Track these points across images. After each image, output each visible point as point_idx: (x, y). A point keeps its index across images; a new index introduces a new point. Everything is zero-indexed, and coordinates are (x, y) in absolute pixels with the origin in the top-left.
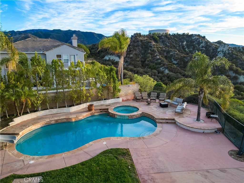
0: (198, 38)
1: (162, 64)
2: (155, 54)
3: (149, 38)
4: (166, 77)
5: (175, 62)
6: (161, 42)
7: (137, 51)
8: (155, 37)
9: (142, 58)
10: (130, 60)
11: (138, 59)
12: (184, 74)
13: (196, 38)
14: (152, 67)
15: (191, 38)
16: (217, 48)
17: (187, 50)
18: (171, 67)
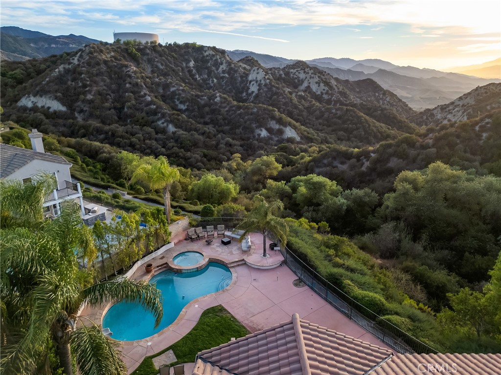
0: (214, 53)
1: (159, 113)
2: (140, 92)
3: (118, 52)
4: (172, 140)
5: (182, 107)
6: (145, 61)
7: (101, 86)
8: (132, 51)
9: (115, 101)
10: (89, 107)
11: (107, 105)
12: (203, 131)
13: (209, 54)
14: (141, 121)
15: (202, 54)
17: (198, 79)
18: (178, 120)
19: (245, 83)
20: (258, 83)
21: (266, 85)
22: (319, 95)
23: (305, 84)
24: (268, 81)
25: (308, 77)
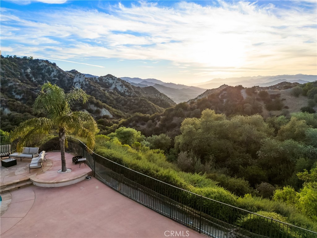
0: (47, 64)
13: (43, 65)
15: (38, 64)
16: (73, 79)
17: (34, 81)
19: (71, 84)
20: (81, 84)
21: (86, 85)
22: (122, 93)
23: (113, 86)
24: (87, 82)
25: (115, 83)
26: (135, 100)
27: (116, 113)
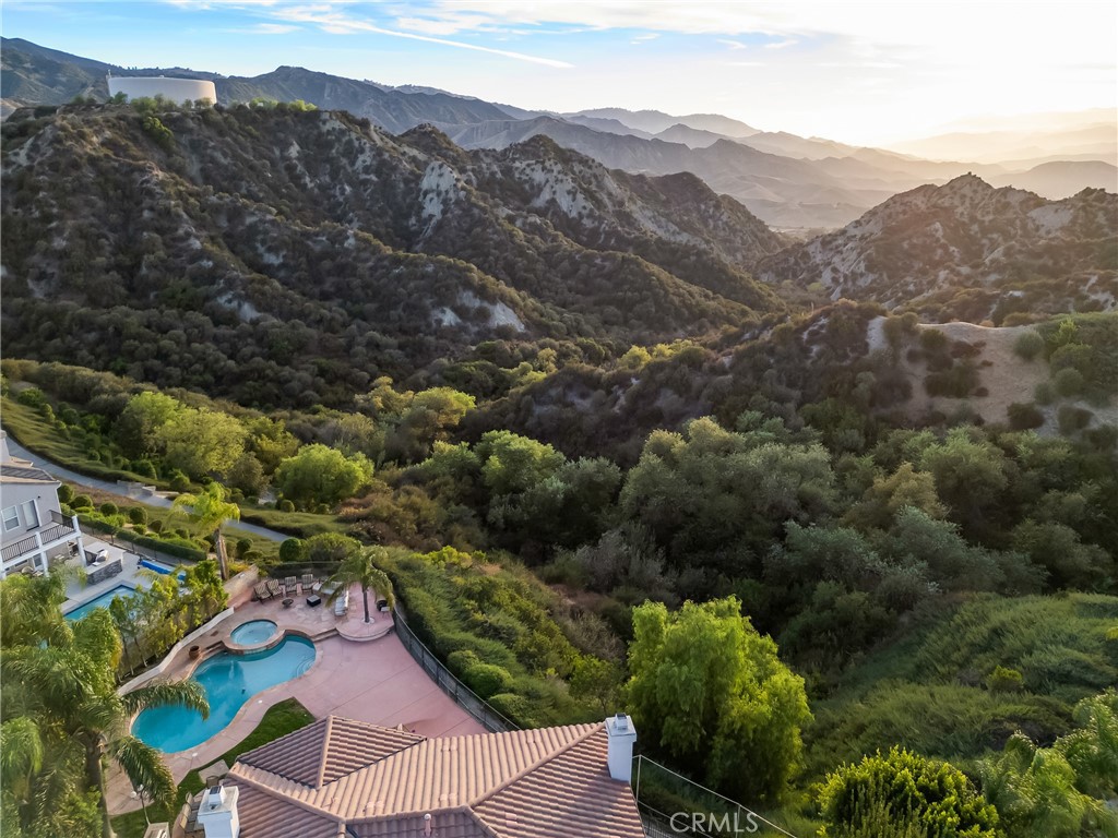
0: (344, 127)
1: (221, 278)
2: (177, 230)
3: (120, 129)
4: (249, 340)
5: (273, 259)
6: (185, 146)
7: (85, 217)
8: (153, 126)
9: (119, 249)
10: (60, 267)
11: (100, 260)
12: (318, 317)
13: (334, 129)
14: (179, 296)
15: (318, 127)
17: (310, 185)
18: (263, 294)
19: (414, 195)
20: (442, 197)
21: (458, 202)
22: (573, 218)
23: (546, 195)
24: (462, 193)
25: (551, 182)
26: (604, 259)
27: (535, 315)
